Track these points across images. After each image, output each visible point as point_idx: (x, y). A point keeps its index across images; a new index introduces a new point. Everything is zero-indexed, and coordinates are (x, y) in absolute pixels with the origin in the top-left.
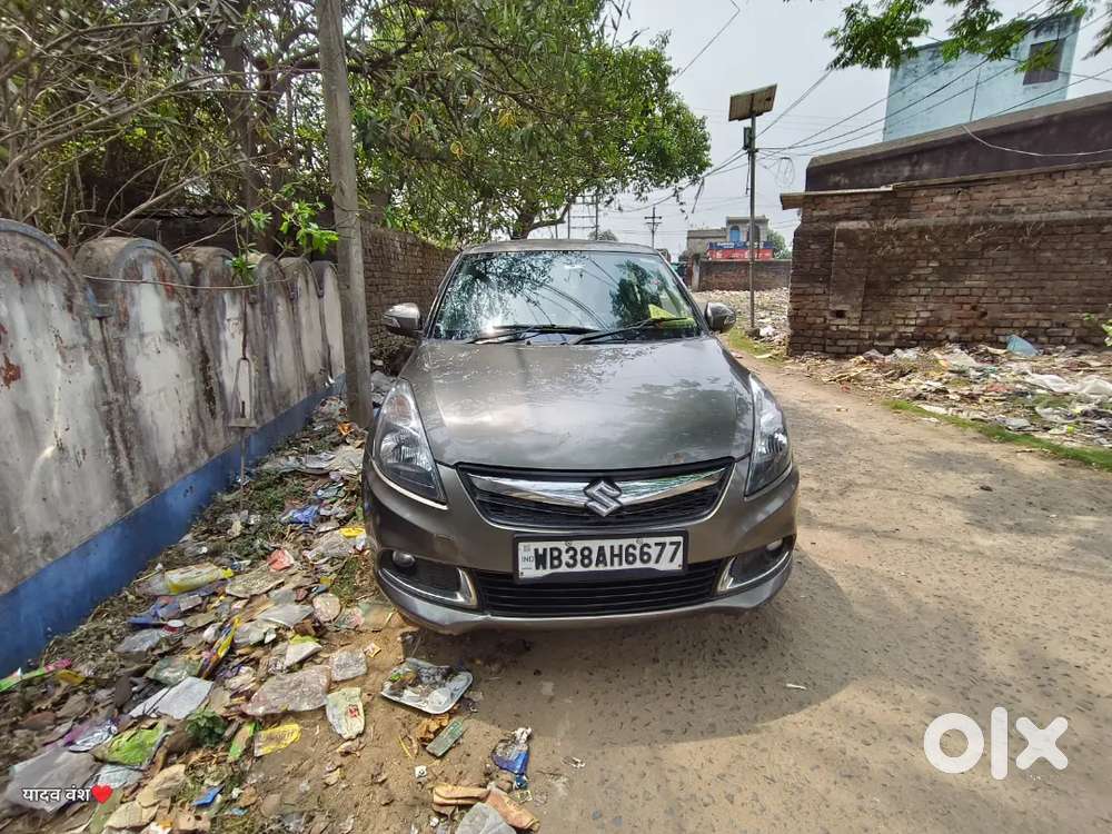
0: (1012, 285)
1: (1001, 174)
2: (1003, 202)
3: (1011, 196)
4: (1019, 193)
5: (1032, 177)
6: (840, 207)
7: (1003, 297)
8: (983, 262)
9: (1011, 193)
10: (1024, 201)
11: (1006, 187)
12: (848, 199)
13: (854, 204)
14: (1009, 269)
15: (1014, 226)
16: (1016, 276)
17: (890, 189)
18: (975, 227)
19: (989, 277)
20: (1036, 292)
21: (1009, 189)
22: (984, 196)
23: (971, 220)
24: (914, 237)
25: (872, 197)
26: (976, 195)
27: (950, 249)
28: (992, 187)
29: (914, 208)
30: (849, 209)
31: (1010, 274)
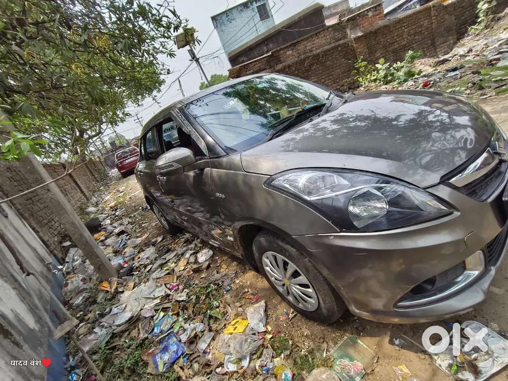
0: (324, 77)
1: (302, 38)
2: (308, 48)
3: (309, 45)
4: (311, 44)
5: (311, 36)
6: (256, 66)
7: (324, 82)
8: (312, 72)
9: (309, 44)
10: (313, 46)
11: (306, 42)
12: (257, 63)
13: (260, 64)
14: (321, 72)
15: (315, 56)
16: (323, 73)
17: (270, 54)
18: (305, 60)
19: (316, 77)
20: (331, 77)
21: (307, 43)
22: (301, 47)
23: (302, 57)
24: (287, 70)
25: (265, 59)
26: (298, 48)
27: (301, 71)
28: (302, 44)
29: (282, 59)
30: (259, 67)
31: (322, 73)
